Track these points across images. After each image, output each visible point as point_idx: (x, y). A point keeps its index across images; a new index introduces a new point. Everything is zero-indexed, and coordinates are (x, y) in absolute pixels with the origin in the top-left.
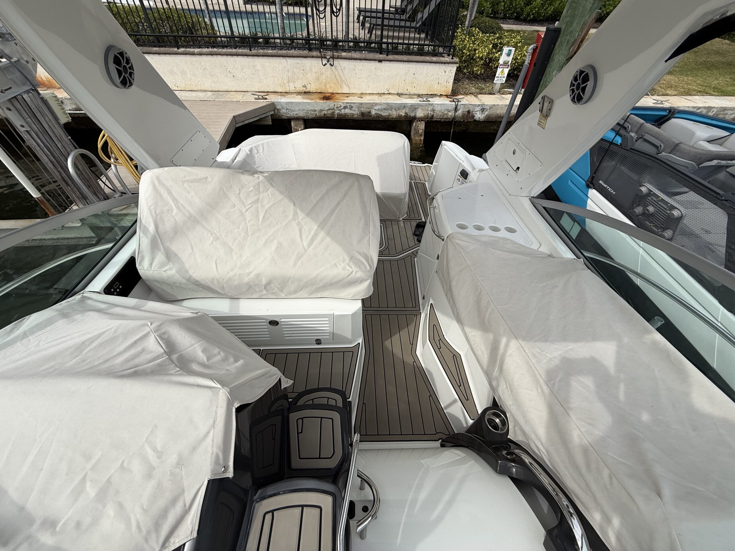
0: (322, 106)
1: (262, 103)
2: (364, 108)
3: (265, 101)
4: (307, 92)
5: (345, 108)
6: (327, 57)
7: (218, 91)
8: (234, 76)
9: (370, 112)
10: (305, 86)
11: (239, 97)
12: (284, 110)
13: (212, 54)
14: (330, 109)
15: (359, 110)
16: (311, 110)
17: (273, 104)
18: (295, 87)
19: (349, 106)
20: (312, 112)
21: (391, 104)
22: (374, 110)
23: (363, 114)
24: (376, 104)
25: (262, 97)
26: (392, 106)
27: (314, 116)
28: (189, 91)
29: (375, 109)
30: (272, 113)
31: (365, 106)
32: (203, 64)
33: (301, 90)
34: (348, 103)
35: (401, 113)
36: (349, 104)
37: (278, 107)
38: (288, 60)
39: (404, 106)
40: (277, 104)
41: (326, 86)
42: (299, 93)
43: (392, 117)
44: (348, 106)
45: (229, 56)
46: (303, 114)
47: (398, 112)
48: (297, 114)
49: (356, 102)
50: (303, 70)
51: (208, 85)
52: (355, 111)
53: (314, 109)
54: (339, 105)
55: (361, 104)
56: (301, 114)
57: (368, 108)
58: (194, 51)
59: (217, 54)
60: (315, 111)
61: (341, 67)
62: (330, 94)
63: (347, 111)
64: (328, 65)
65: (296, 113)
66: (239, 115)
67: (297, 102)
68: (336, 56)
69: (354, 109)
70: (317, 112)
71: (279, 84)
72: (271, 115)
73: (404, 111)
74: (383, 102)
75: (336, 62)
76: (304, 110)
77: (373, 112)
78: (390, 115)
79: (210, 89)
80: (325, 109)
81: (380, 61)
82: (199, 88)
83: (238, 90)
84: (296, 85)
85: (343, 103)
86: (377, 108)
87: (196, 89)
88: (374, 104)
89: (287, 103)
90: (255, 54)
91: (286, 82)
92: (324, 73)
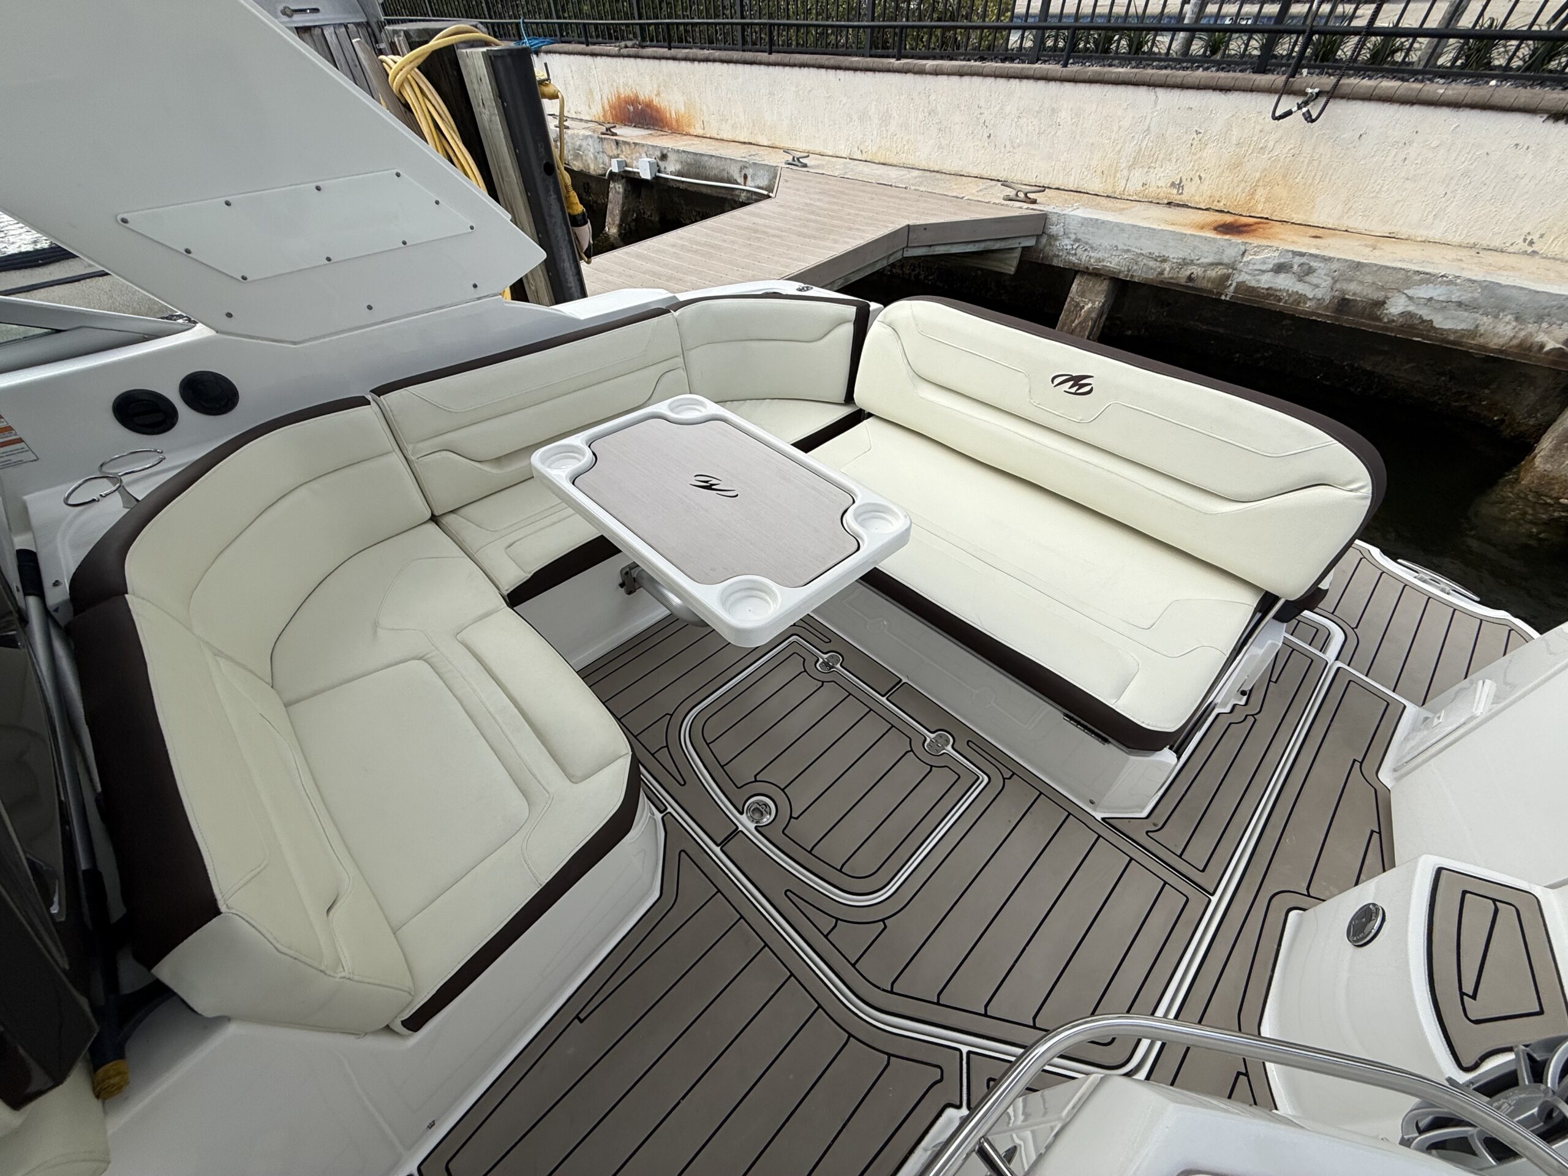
0: (1195, 248)
1: (1019, 209)
2: (1362, 283)
3: (1025, 205)
4: (1178, 205)
5: (1280, 268)
6: (1309, 90)
7: (937, 172)
8: (989, 137)
9: (1381, 304)
10: (1178, 186)
12: (1067, 241)
13: (961, 74)
14: (1218, 264)
15: (1338, 286)
16: (1150, 256)
17: (1043, 218)
18: (1144, 185)
19: (1301, 265)
20: (1152, 264)
21: (1507, 292)
22: (1404, 299)
23: (1343, 304)
24: (1429, 278)
25: (1026, 194)
26: (1507, 299)
27: (1151, 275)
29: (1410, 298)
30: (1031, 242)
31: (1369, 279)
32: (933, 97)
33: (1162, 194)
34: (1302, 255)
35: (1541, 338)
36: (1303, 260)
37: (1054, 230)
38: (1160, 97)
40: (1054, 219)
41: (1252, 195)
42: (1150, 204)
43: (1482, 340)
44: (1296, 267)
45: (999, 81)
46: (1118, 264)
47: (1531, 328)
48: (1099, 260)
49: (1340, 256)
50: (1198, 133)
52: (1317, 286)
53: (1164, 253)
54: (1262, 257)
55: (1359, 265)
56: (1114, 262)
57: (1383, 288)
60: (1165, 260)
61: (1348, 131)
62: (1252, 220)
63: (1285, 283)
65: (1100, 255)
66: (925, 227)
67: (1117, 225)
68: (1351, 91)
69: (1315, 281)
70: (1167, 266)
71: (1099, 171)
72: (1023, 248)
75: (1337, 108)
76: (1128, 251)
77: (1396, 307)
78: (1473, 333)
80: (1203, 260)
81: (1561, 116)
84: (1152, 178)
85: (1280, 251)
86: (1423, 292)
88: (1417, 278)
89: (1085, 222)
90: (1072, 75)
91: (1124, 165)
92: (1271, 144)
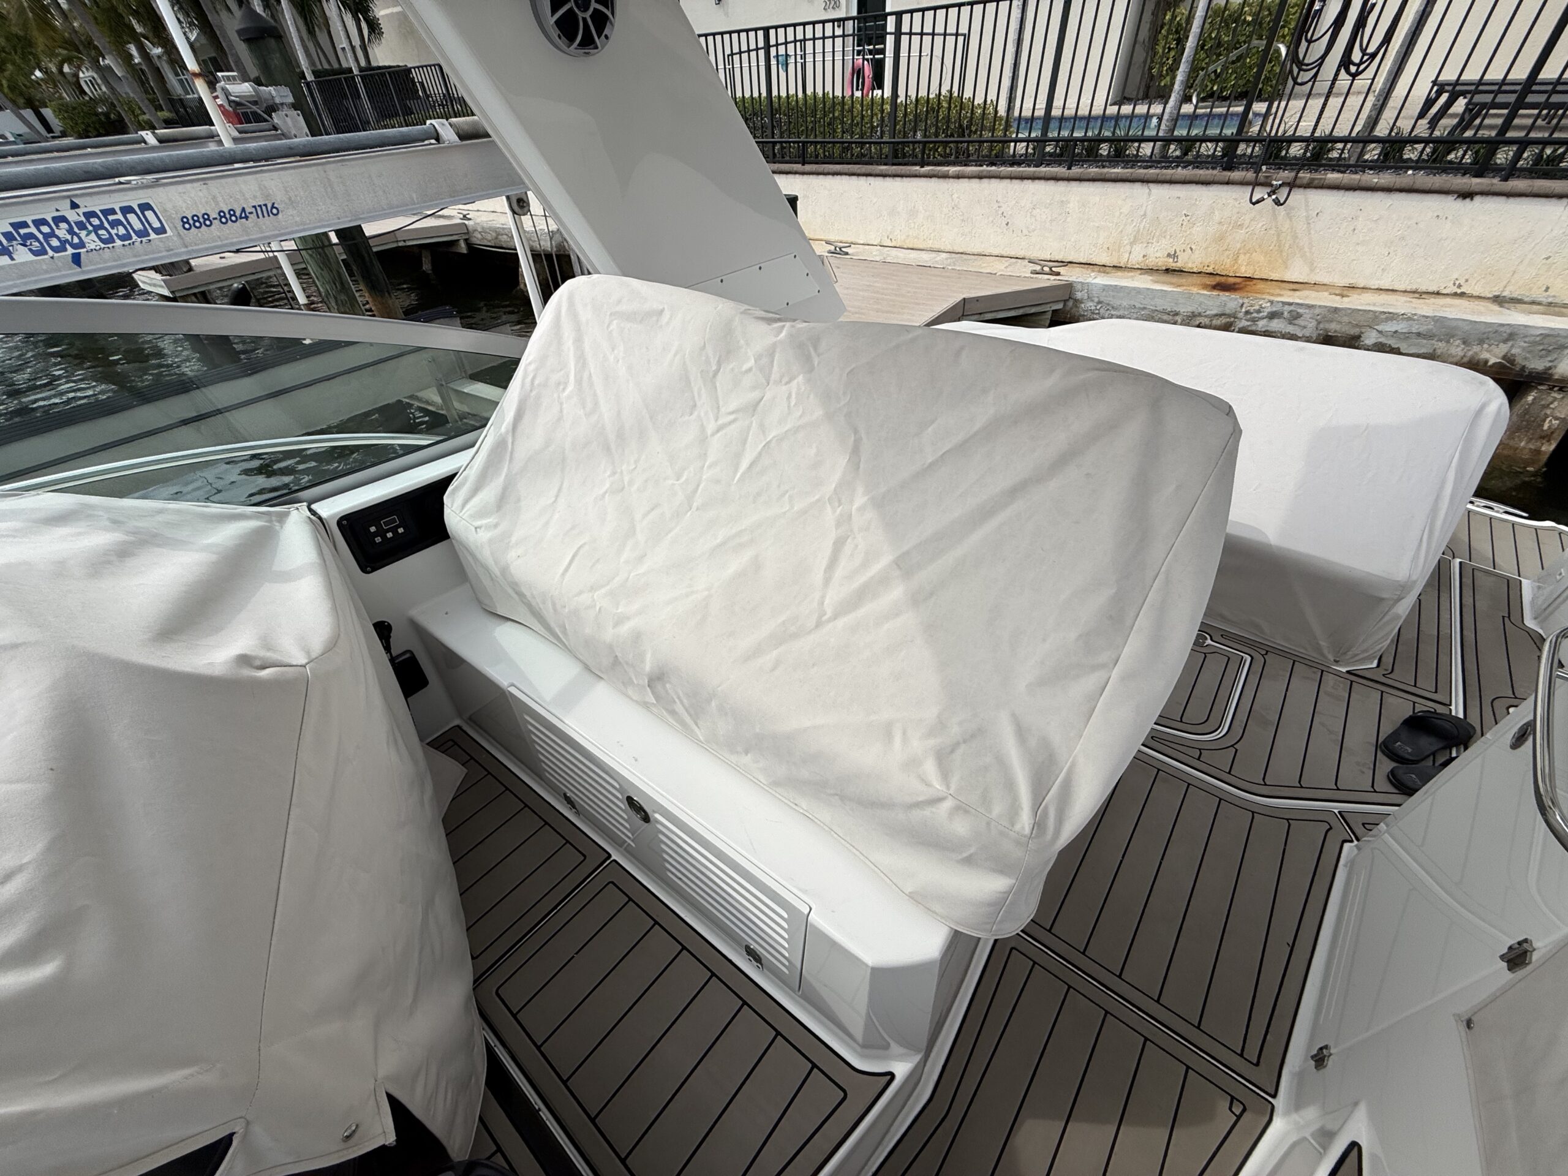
0: (1201, 304)
1: (1046, 281)
2: (1340, 322)
3: (1053, 277)
4: (1175, 271)
5: (1272, 316)
6: (1275, 183)
7: (962, 253)
8: (1007, 224)
9: (1357, 337)
10: (1174, 256)
11: (999, 267)
12: (1090, 304)
13: (980, 177)
14: (1221, 315)
15: (1321, 326)
16: (1164, 311)
17: (1069, 287)
18: (1144, 256)
19: (1290, 312)
20: (1165, 317)
21: (1454, 324)
22: (1374, 334)
23: (1328, 339)
24: (1392, 317)
25: (1051, 269)
26: (1456, 328)
28: (908, 249)
29: (1380, 332)
30: (1060, 306)
31: (1346, 319)
32: (955, 196)
33: (1159, 264)
34: (1290, 304)
35: (1485, 355)
36: (1292, 308)
37: (1079, 295)
38: (1153, 191)
39: (1511, 334)
40: (1079, 287)
41: (1236, 260)
42: (1151, 271)
44: (1285, 314)
45: (1014, 181)
47: (1476, 349)
49: (1319, 303)
50: (1186, 216)
51: (951, 239)
52: (1305, 327)
53: (1175, 309)
54: (1257, 307)
55: (1336, 310)
57: (1357, 326)
58: (948, 171)
59: (990, 177)
60: (1176, 314)
61: (1307, 211)
62: (1238, 280)
63: (1278, 326)
64: (1269, 201)
65: (1120, 313)
66: (977, 299)
67: (1134, 289)
68: (1305, 181)
69: (1303, 323)
70: (1179, 319)
71: (1105, 247)
72: (1053, 311)
73: (1503, 349)
74: (1420, 312)
75: (1298, 196)
76: (1145, 308)
77: (1370, 339)
78: (1433, 355)
79: (949, 248)
80: (1208, 313)
81: (1467, 195)
82: (929, 244)
83: (1005, 255)
84: (1150, 251)
85: (1272, 302)
86: (1390, 327)
87: (921, 247)
88: (1384, 316)
89: (1106, 288)
90: (1078, 176)
91: (1126, 242)
92: (1247, 223)
